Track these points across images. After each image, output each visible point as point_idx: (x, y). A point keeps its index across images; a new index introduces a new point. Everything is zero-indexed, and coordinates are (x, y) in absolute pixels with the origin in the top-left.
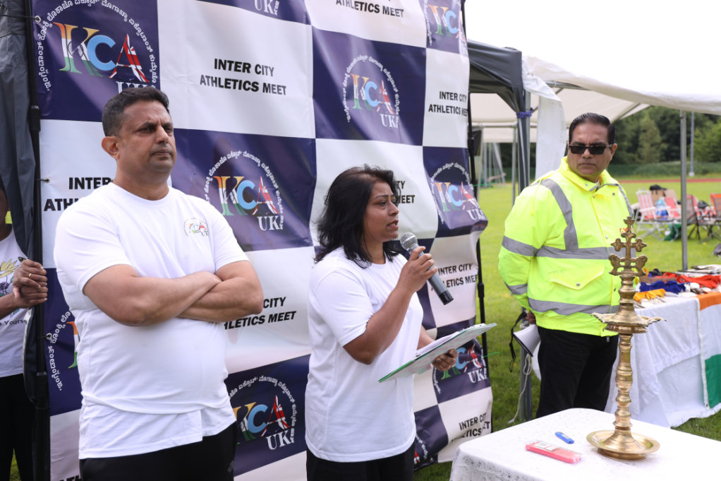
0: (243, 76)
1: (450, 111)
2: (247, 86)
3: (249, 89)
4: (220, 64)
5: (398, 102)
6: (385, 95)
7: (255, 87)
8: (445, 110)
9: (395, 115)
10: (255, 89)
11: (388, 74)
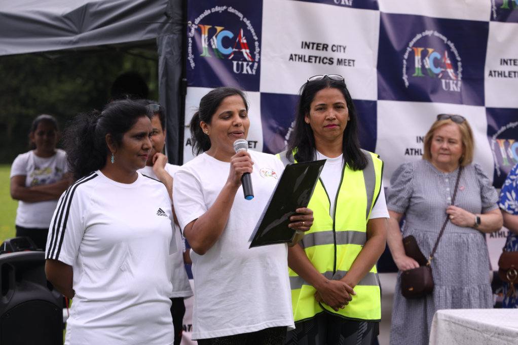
0: (322, 54)
1: (513, 74)
2: (325, 61)
3: (326, 63)
4: (306, 45)
5: (460, 69)
6: (448, 64)
7: (331, 61)
8: (507, 74)
9: (457, 80)
10: (331, 63)
11: (452, 45)
